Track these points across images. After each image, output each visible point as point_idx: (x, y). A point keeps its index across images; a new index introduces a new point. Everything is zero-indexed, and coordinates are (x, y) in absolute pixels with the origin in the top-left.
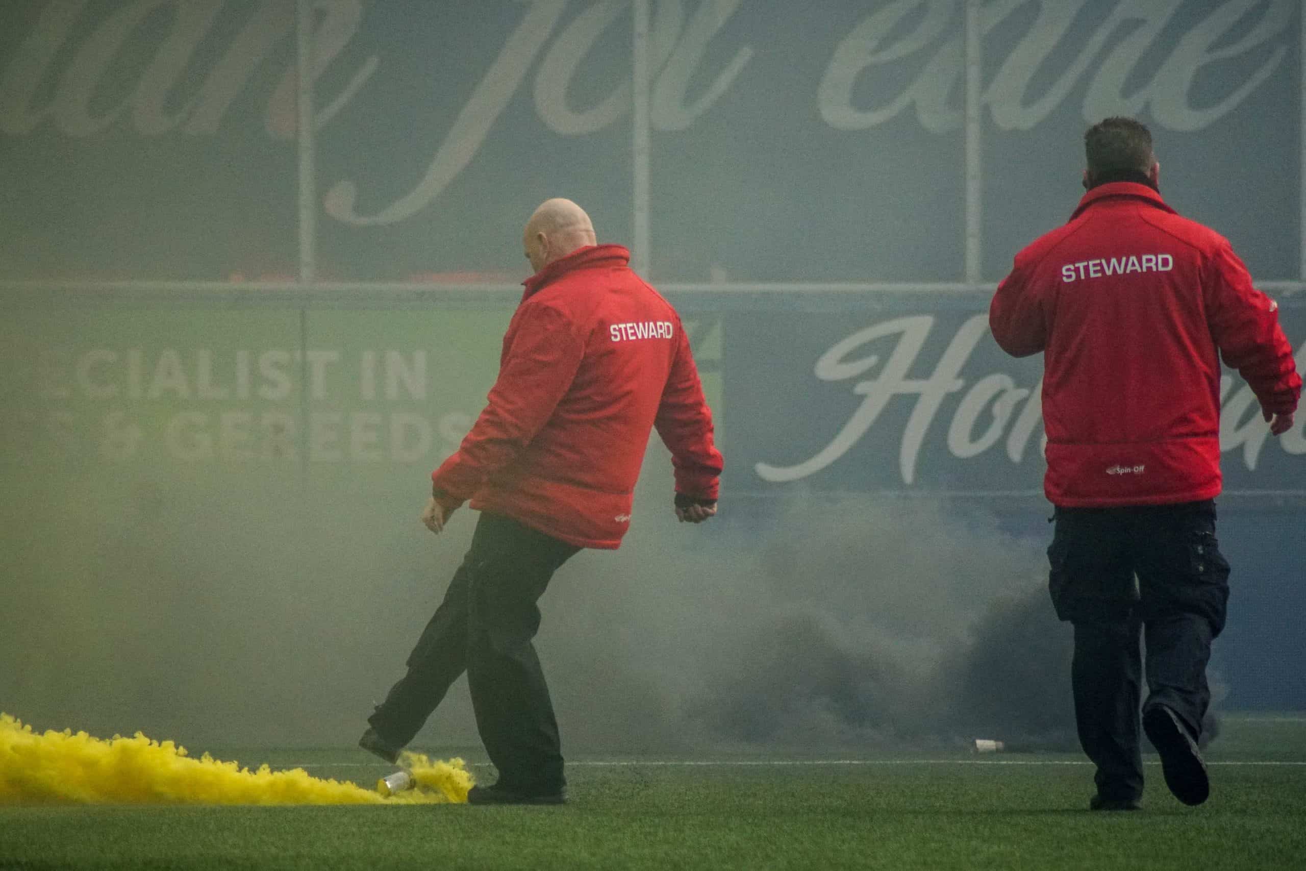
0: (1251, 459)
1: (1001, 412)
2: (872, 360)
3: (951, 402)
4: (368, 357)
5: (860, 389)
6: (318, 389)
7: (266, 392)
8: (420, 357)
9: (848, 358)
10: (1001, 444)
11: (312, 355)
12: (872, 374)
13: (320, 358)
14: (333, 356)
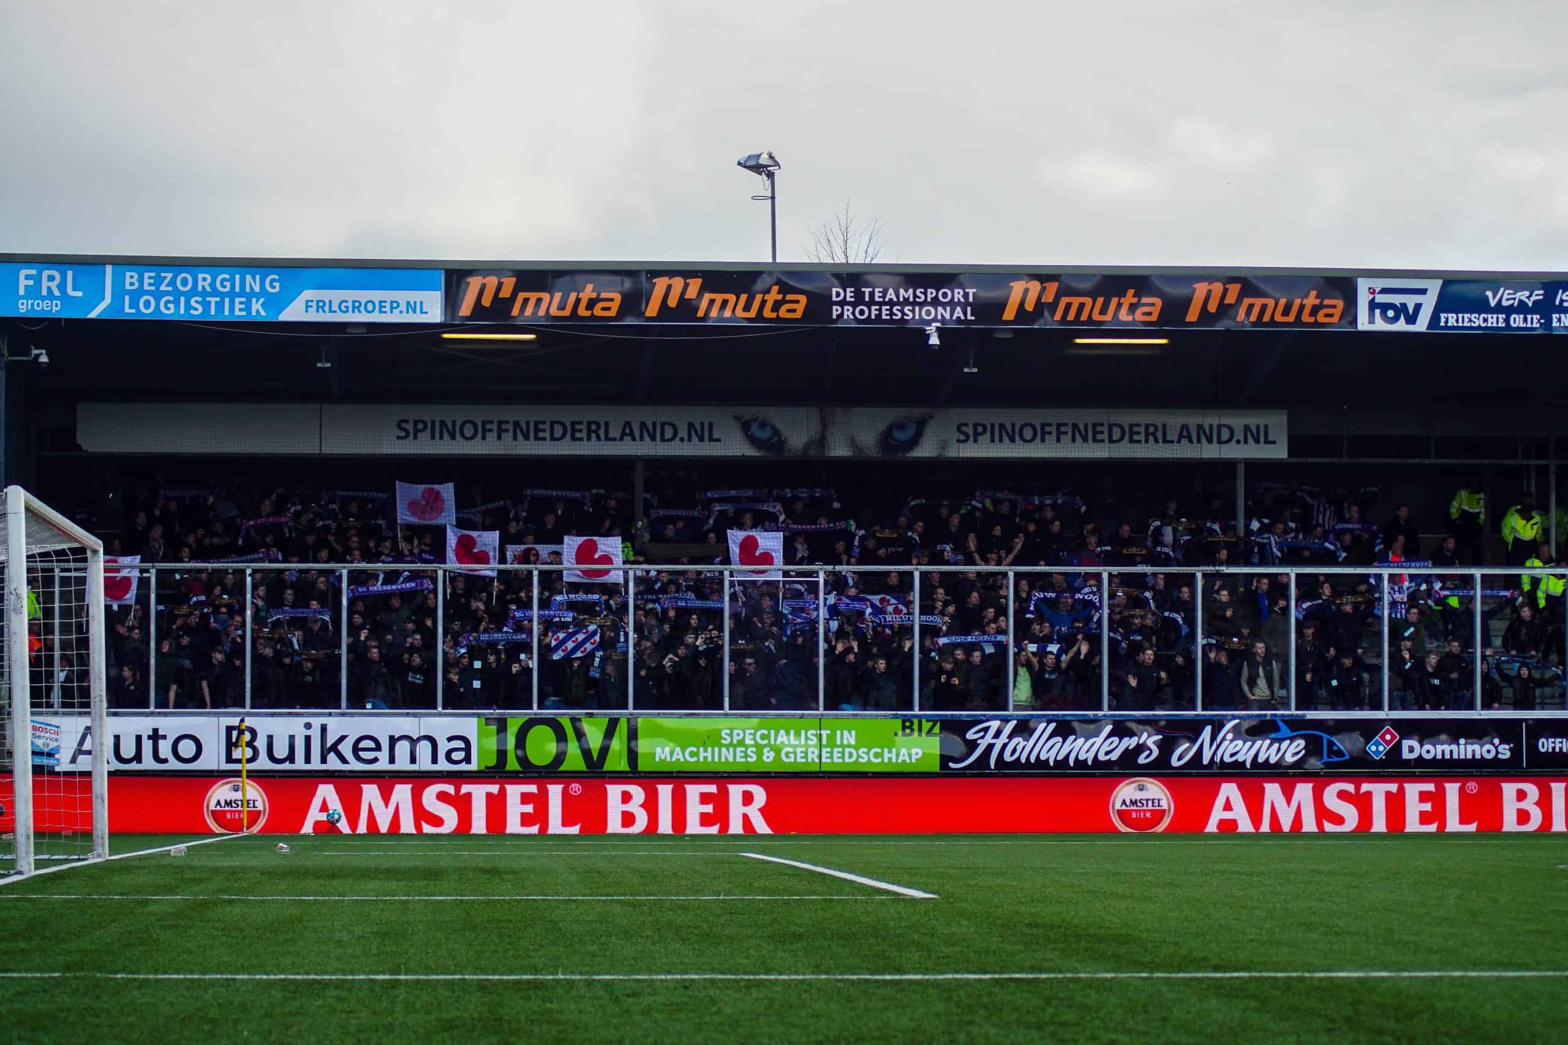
0: (1090, 763)
1: (1019, 749)
2: (982, 733)
3: (1005, 746)
4: (838, 732)
5: (979, 742)
6: (824, 742)
7: (810, 742)
8: (853, 732)
9: (976, 733)
10: (1019, 757)
11: (822, 732)
12: (982, 737)
13: (824, 733)
14: (829, 732)
